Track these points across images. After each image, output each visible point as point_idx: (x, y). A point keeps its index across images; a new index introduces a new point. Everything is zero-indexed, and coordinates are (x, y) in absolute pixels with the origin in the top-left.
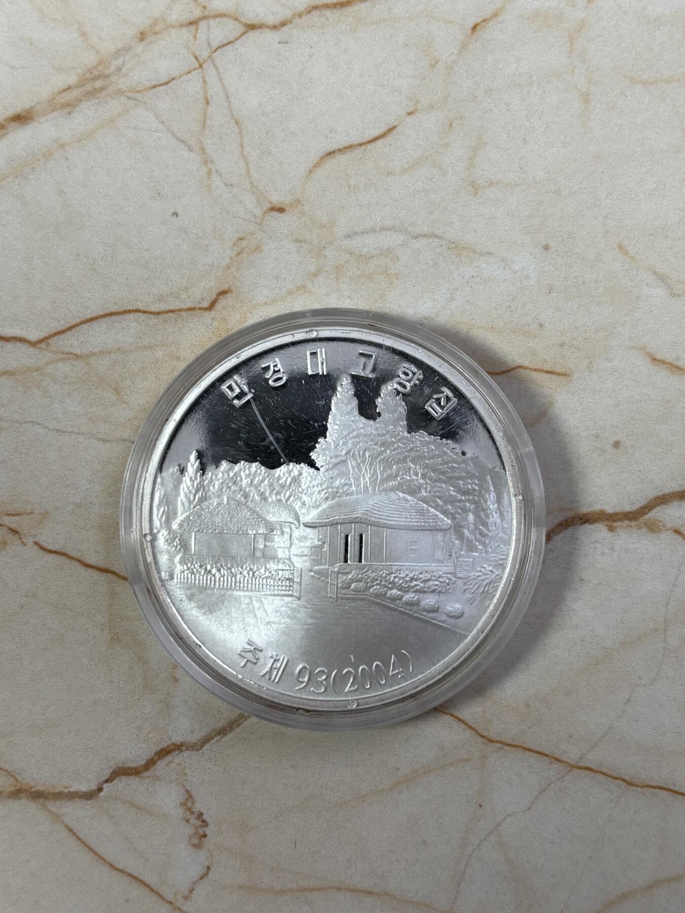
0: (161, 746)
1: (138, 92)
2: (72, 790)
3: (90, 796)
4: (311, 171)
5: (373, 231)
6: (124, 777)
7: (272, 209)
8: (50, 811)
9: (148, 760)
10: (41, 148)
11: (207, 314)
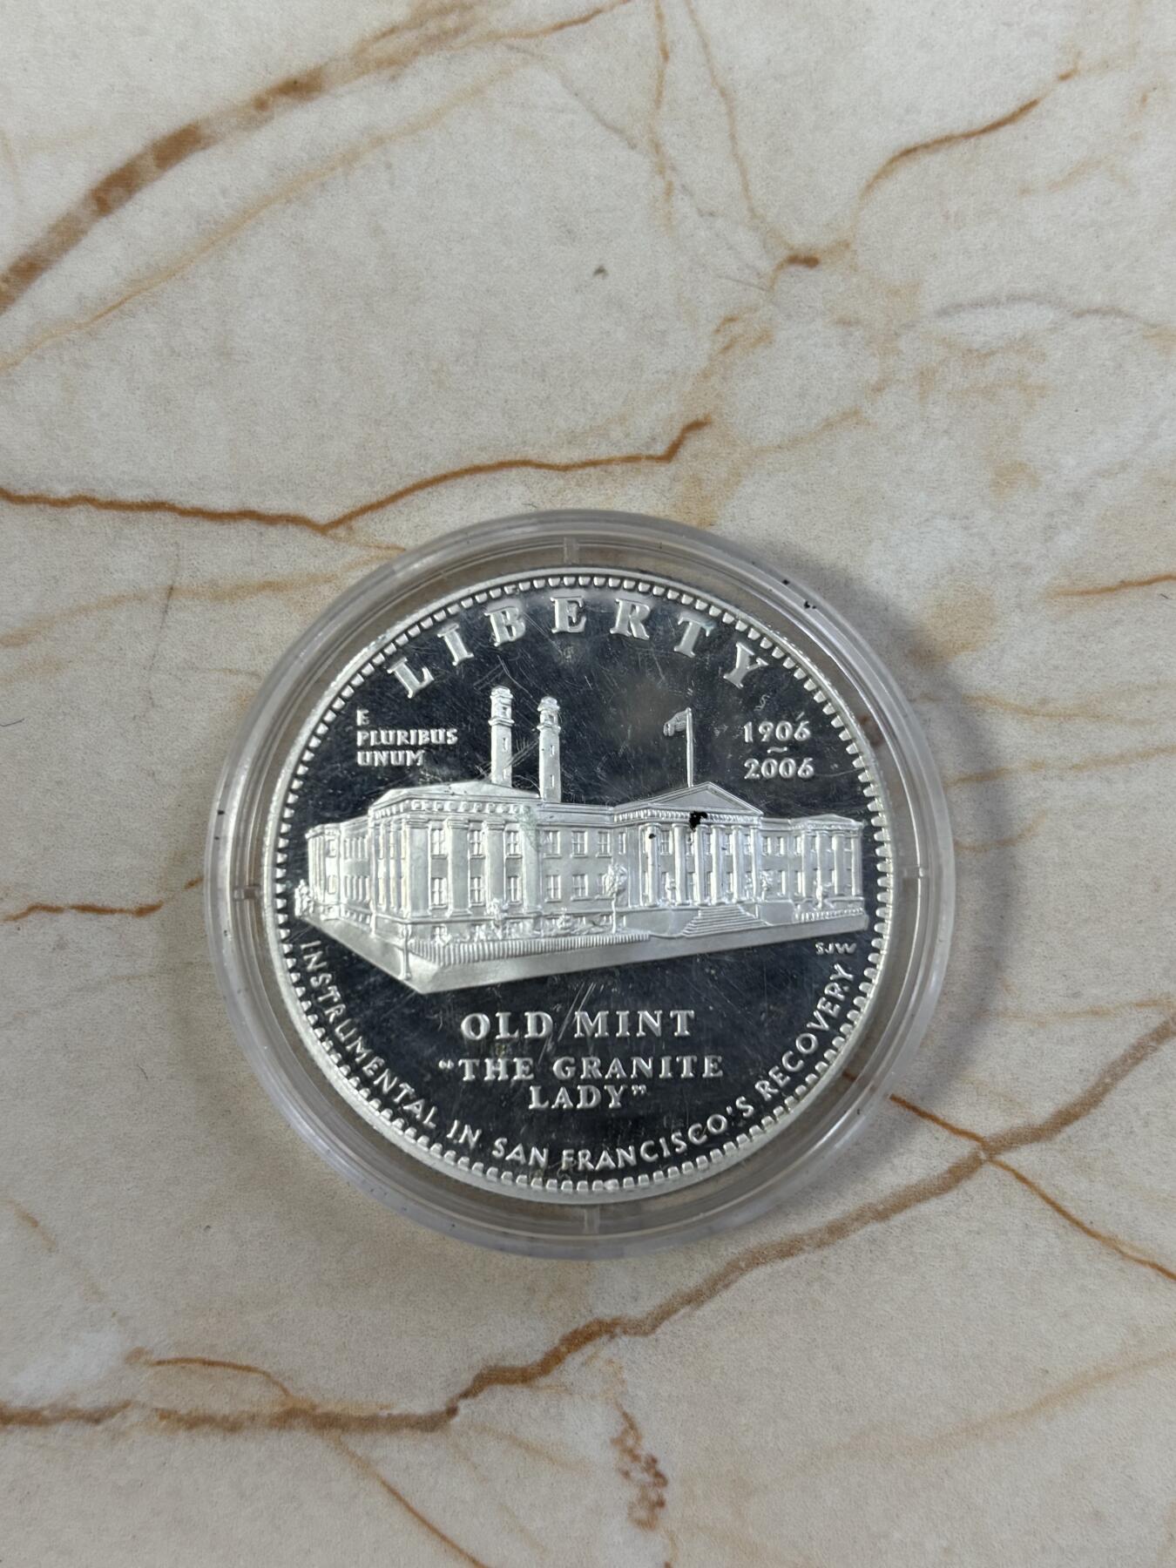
0: (574, 1326)
1: (530, 36)
2: (395, 1412)
3: (433, 1423)
4: (869, 187)
5: (995, 302)
6: (499, 1387)
7: (794, 260)
8: (353, 1455)
9: (546, 1354)
10: (337, 145)
11: (663, 469)
